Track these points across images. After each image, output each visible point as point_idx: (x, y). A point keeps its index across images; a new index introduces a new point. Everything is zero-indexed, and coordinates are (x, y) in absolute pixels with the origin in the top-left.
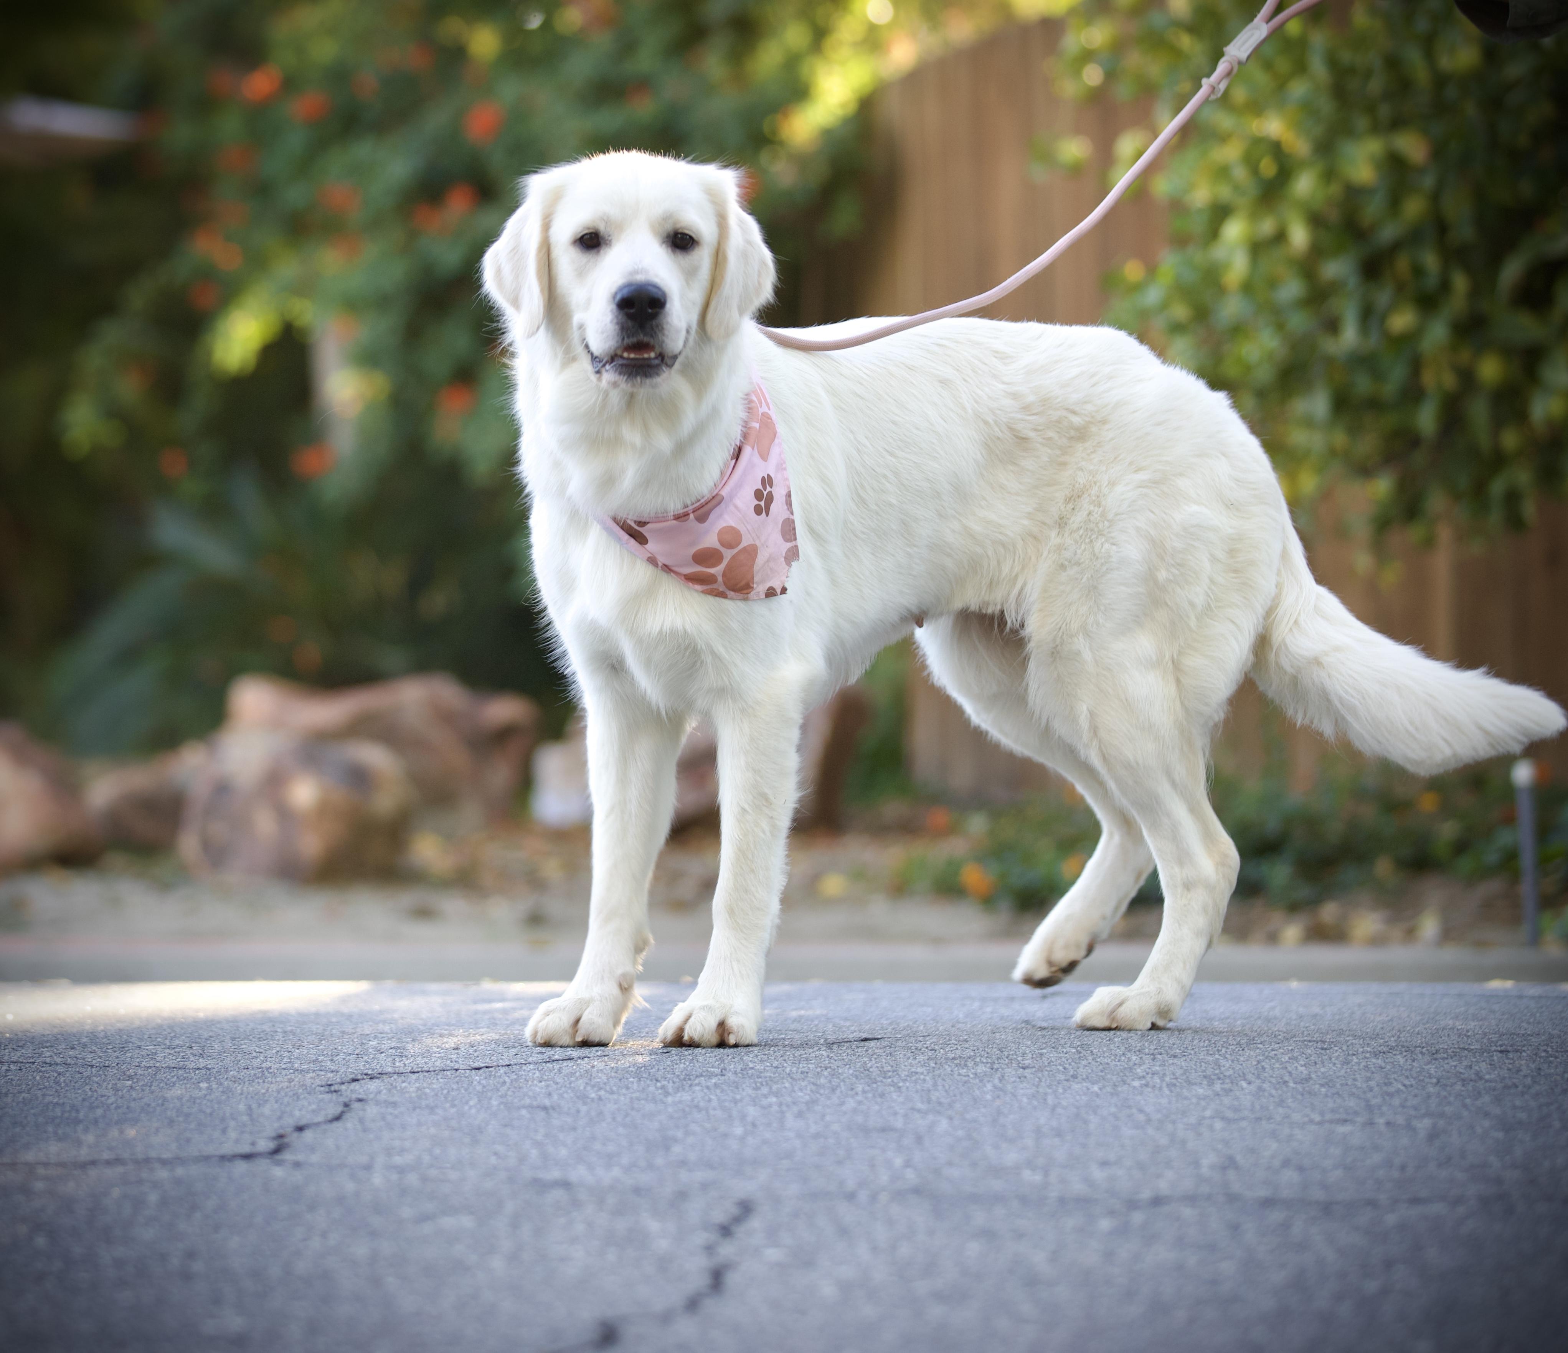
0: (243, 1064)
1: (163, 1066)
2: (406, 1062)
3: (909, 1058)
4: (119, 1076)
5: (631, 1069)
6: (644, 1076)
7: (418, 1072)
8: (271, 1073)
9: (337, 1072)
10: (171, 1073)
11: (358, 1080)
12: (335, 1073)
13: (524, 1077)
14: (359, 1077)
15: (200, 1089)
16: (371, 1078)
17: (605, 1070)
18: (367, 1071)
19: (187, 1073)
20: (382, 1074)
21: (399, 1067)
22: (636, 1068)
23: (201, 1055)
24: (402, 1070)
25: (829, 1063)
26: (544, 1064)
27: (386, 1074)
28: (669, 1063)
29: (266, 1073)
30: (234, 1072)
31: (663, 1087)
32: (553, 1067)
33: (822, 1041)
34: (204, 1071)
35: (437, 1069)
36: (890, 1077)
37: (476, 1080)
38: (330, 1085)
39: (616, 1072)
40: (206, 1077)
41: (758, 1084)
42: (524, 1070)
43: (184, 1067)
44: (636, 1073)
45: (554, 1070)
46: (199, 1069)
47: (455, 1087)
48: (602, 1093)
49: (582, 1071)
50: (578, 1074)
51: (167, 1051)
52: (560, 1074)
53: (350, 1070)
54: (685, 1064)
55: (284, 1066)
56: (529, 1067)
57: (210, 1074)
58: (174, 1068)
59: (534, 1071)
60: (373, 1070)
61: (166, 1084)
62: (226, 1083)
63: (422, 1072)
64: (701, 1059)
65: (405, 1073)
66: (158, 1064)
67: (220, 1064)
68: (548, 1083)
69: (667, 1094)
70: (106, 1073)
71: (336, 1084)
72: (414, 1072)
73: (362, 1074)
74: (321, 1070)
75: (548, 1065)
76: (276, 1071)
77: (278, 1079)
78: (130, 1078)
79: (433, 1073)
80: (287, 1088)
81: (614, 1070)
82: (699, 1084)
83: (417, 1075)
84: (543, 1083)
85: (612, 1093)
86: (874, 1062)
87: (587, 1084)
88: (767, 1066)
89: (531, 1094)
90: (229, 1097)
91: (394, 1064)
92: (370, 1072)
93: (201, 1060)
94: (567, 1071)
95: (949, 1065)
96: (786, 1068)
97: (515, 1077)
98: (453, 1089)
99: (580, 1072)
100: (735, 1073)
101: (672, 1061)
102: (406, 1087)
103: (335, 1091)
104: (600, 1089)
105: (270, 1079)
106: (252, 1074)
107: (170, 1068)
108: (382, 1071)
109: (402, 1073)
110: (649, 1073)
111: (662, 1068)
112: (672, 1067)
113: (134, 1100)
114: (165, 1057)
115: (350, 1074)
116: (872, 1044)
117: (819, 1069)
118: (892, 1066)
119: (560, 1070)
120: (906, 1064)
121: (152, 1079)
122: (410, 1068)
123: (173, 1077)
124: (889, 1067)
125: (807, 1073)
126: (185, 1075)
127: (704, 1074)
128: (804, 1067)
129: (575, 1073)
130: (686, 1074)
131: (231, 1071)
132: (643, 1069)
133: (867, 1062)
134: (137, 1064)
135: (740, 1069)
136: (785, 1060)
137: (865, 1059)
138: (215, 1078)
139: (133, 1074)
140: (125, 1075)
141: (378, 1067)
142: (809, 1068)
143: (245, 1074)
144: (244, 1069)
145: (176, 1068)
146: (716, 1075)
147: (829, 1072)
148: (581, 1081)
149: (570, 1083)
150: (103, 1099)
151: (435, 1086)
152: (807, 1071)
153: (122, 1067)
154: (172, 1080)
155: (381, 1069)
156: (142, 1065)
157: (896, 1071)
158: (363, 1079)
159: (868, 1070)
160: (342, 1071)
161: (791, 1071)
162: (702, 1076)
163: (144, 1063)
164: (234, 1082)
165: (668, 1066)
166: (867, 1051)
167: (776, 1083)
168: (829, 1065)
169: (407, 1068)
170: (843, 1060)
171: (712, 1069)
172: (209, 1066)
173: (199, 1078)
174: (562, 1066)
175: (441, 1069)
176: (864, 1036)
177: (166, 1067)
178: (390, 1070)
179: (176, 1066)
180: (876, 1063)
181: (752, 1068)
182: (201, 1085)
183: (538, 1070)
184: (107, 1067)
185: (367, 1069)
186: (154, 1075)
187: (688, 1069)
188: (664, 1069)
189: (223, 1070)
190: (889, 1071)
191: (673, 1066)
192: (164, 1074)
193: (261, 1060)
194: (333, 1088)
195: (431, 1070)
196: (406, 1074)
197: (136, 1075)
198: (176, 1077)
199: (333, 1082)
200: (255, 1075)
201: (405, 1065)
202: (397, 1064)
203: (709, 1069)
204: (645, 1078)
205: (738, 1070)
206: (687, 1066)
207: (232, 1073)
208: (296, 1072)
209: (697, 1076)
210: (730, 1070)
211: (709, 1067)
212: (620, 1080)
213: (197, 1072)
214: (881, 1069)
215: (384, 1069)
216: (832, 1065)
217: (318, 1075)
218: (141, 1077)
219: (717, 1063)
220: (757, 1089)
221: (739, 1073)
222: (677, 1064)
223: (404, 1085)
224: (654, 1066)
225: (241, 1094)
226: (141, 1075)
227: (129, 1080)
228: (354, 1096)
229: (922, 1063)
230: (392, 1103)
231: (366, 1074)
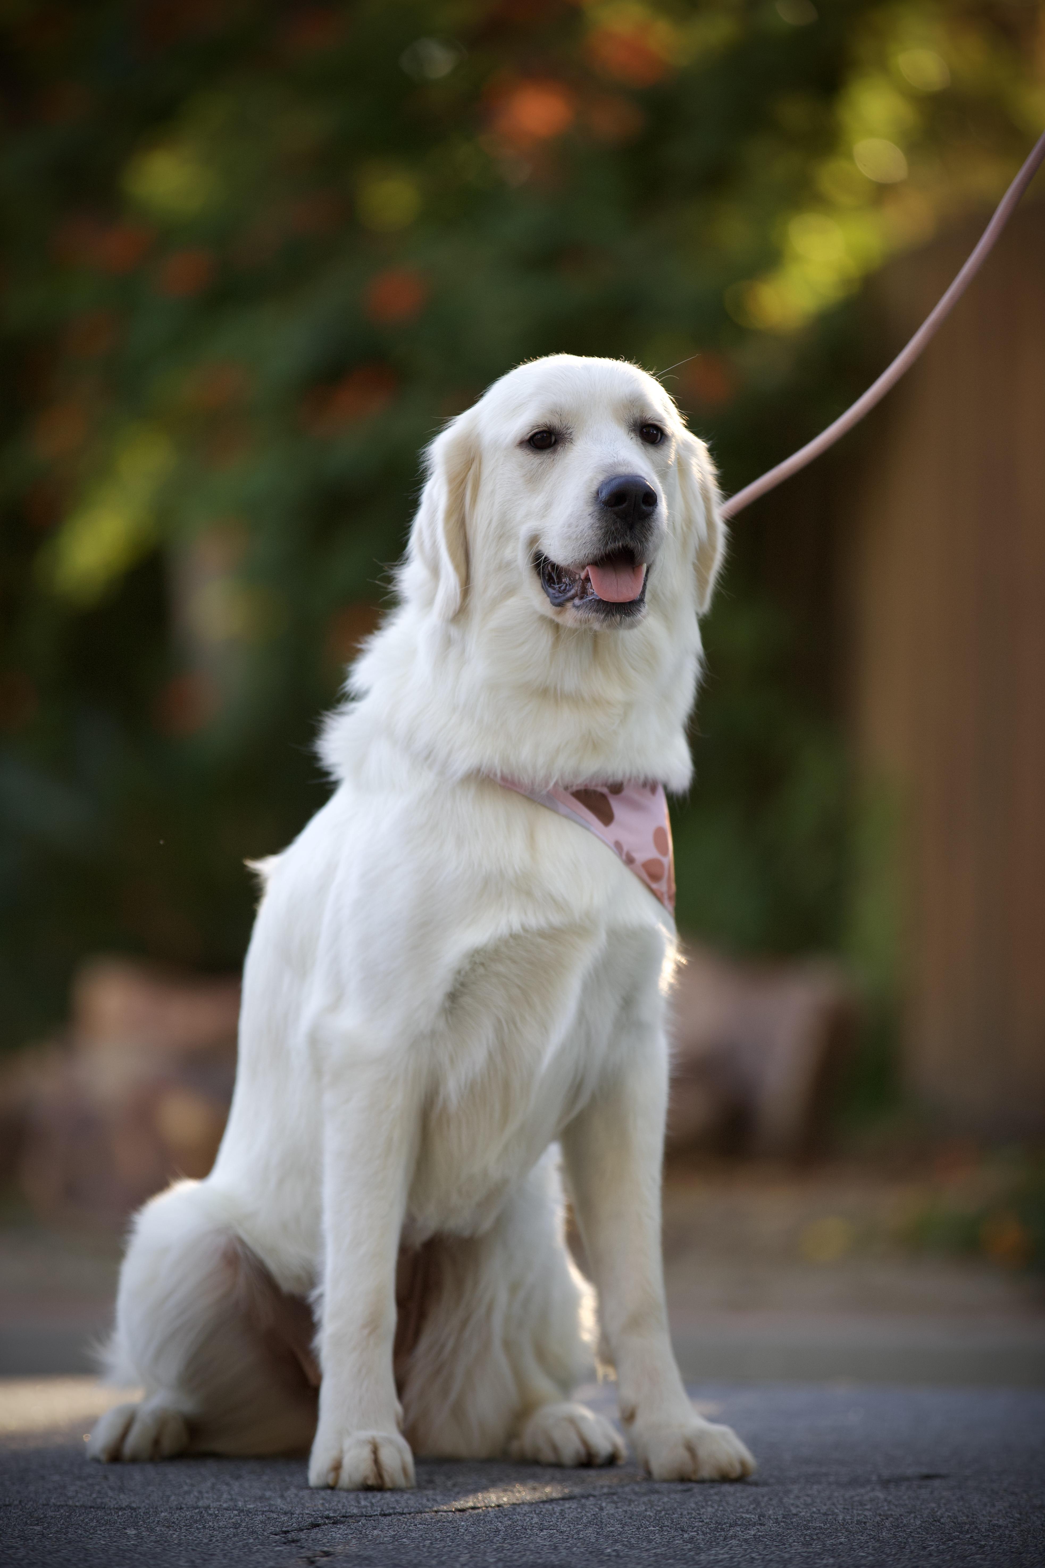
0: (174, 1501)
1: (77, 1504)
2: (374, 1501)
3: (985, 1505)
4: (25, 1520)
5: (648, 1513)
6: (666, 1523)
7: (390, 1515)
8: (211, 1515)
9: (292, 1514)
10: (88, 1514)
11: (318, 1525)
12: (289, 1515)
13: (520, 1523)
14: (320, 1521)
15: (128, 1538)
16: (333, 1523)
17: (617, 1515)
18: (327, 1513)
19: (109, 1514)
20: (347, 1517)
21: (366, 1507)
22: (655, 1512)
23: (121, 1490)
24: (370, 1511)
25: (889, 1510)
26: (541, 1505)
27: (351, 1516)
28: (693, 1506)
29: (205, 1515)
30: (166, 1514)
31: (691, 1540)
32: (553, 1509)
33: (874, 1478)
34: (128, 1512)
35: (413, 1510)
36: (967, 1532)
37: (463, 1526)
38: (286, 1532)
39: (631, 1518)
40: (132, 1520)
41: (808, 1538)
42: (519, 1514)
43: (103, 1506)
44: (655, 1519)
45: (555, 1513)
46: (121, 1509)
47: (438, 1535)
48: (618, 1547)
49: (589, 1515)
50: (585, 1520)
51: (78, 1483)
52: (563, 1519)
53: (307, 1512)
54: (712, 1507)
55: (225, 1505)
56: (524, 1509)
57: (136, 1517)
58: (91, 1507)
59: (531, 1515)
60: (335, 1511)
61: (86, 1531)
62: (158, 1529)
63: (395, 1514)
64: (731, 1500)
65: (374, 1515)
66: (70, 1503)
67: (147, 1501)
68: (552, 1532)
69: (698, 1550)
70: (9, 1515)
71: (292, 1531)
72: (385, 1515)
73: (322, 1517)
74: (272, 1512)
75: (547, 1506)
76: (217, 1512)
77: (221, 1524)
78: (39, 1522)
79: (408, 1516)
80: (234, 1536)
81: (628, 1515)
82: (734, 1537)
83: (389, 1518)
84: (545, 1532)
85: (631, 1547)
86: (944, 1510)
87: (598, 1533)
88: (814, 1512)
89: (531, 1546)
90: (165, 1549)
91: (359, 1502)
92: (332, 1515)
93: (122, 1496)
94: (571, 1515)
95: (1037, 1516)
96: (837, 1515)
97: (510, 1523)
98: (436, 1540)
99: (587, 1517)
100: (777, 1521)
101: (696, 1503)
102: (378, 1535)
103: (293, 1541)
104: (616, 1541)
105: (210, 1524)
106: (188, 1517)
107: (86, 1508)
108: (346, 1512)
109: (371, 1516)
110: (672, 1519)
111: (685, 1512)
112: (698, 1512)
113: (50, 1553)
114: (77, 1492)
115: (308, 1518)
116: (937, 1483)
117: (878, 1519)
118: (968, 1517)
119: (562, 1512)
120: (984, 1512)
121: (66, 1524)
122: (379, 1509)
123: (92, 1520)
124: (964, 1518)
125: (865, 1523)
126: (106, 1518)
127: (739, 1523)
128: (859, 1515)
129: (581, 1518)
130: (717, 1522)
131: (162, 1512)
132: (663, 1513)
133: (936, 1509)
134: (45, 1502)
135: (781, 1516)
136: (834, 1504)
137: (933, 1505)
138: (144, 1521)
139: (42, 1516)
140: (32, 1517)
141: (340, 1507)
142: (865, 1516)
143: (180, 1516)
144: (177, 1508)
145: (93, 1507)
146: (754, 1525)
147: (891, 1523)
148: (590, 1530)
149: (578, 1533)
150: (10, 1552)
151: (413, 1535)
152: (864, 1520)
153: (27, 1507)
154: (91, 1524)
155: (344, 1511)
156: (51, 1503)
157: (974, 1523)
158: (325, 1524)
159: (939, 1521)
160: (297, 1512)
161: (844, 1519)
162: (736, 1524)
163: (53, 1501)
164: (168, 1527)
165: (693, 1509)
166: (932, 1493)
167: (829, 1536)
168: (889, 1513)
169: (375, 1508)
170: (906, 1505)
171: (748, 1516)
172: (134, 1505)
173: (124, 1522)
174: (563, 1508)
175: (417, 1510)
176: (925, 1471)
177: (81, 1506)
178: (355, 1511)
179: (93, 1505)
180: (946, 1510)
181: (796, 1515)
182: (128, 1531)
183: (535, 1513)
184: (8, 1505)
185: (327, 1510)
186: (68, 1517)
187: (719, 1515)
188: (688, 1513)
189: (151, 1510)
190: (965, 1523)
191: (698, 1509)
192: (80, 1516)
193: (195, 1496)
194: (289, 1536)
195: (405, 1512)
196: (376, 1518)
197: (45, 1517)
198: (95, 1521)
199: (289, 1529)
200: (192, 1517)
201: (372, 1504)
202: (363, 1503)
203: (744, 1515)
204: (668, 1526)
205: (780, 1518)
206: (717, 1510)
207: (163, 1514)
208: (242, 1514)
209: (731, 1526)
210: (769, 1517)
211: (743, 1512)
212: (638, 1529)
213: (120, 1513)
214: (955, 1520)
215: (348, 1510)
216: (893, 1513)
217: (269, 1518)
218: (52, 1521)
219: (752, 1506)
220: (807, 1544)
221: (782, 1522)
222: (703, 1507)
223: (376, 1532)
224: (675, 1509)
225: (179, 1545)
226: (52, 1518)
227: (37, 1525)
228: (318, 1548)
229: (1004, 1512)
230: (366, 1559)
231: (328, 1518)
